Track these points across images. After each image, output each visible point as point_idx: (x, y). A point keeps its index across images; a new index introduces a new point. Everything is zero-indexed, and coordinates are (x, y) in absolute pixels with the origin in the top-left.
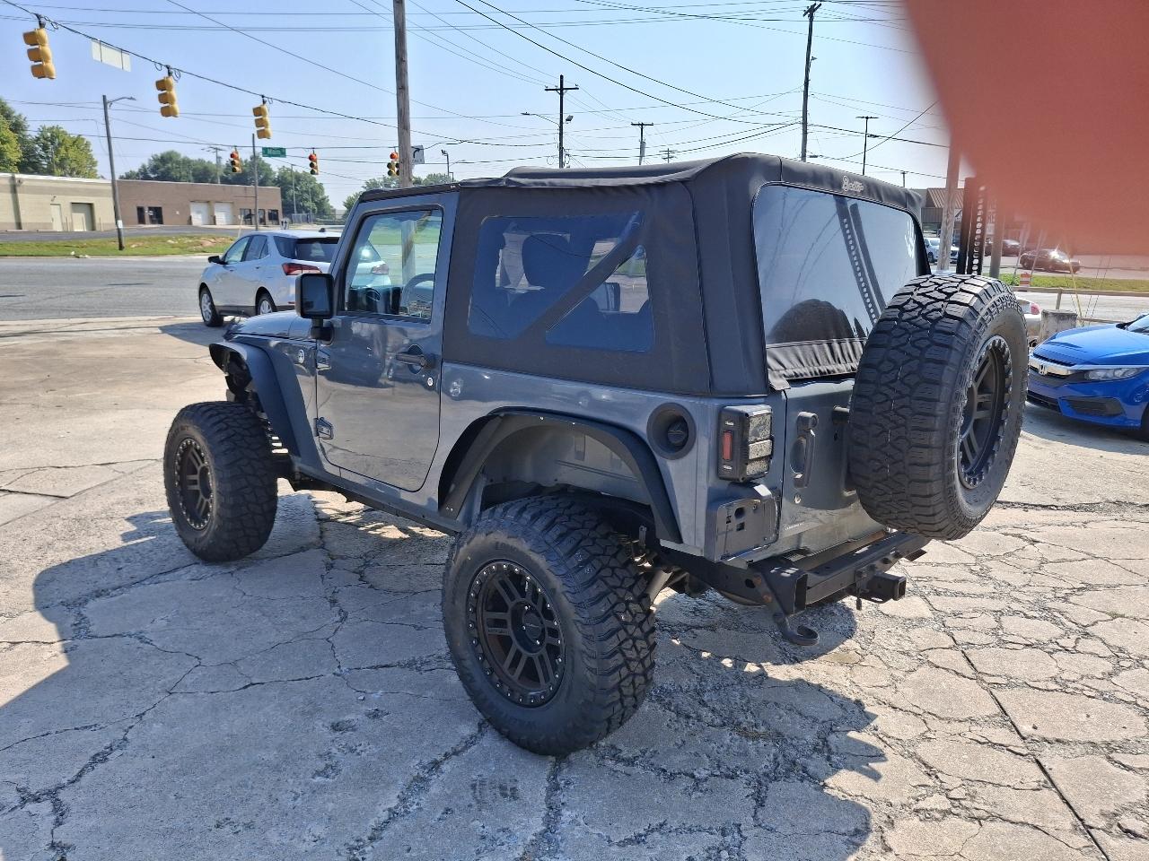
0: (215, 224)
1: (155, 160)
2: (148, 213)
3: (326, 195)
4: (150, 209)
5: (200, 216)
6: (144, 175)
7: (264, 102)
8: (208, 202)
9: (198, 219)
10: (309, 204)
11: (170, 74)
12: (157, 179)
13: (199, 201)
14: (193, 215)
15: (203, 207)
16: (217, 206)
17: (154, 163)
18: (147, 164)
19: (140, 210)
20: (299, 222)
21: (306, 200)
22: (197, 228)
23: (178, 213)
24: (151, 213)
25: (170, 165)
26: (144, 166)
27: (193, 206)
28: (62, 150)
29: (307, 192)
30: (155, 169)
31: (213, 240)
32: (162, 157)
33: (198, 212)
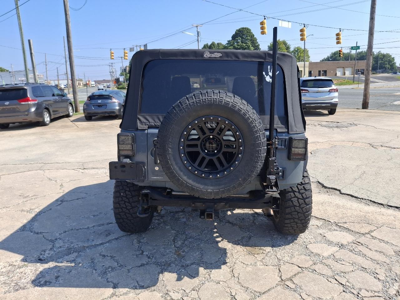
0: (345, 75)
1: (332, 54)
2: (322, 72)
3: (395, 61)
4: (323, 71)
5: (340, 73)
6: (328, 59)
7: (340, 31)
8: (343, 67)
9: (339, 74)
10: (388, 66)
11: (304, 26)
12: (332, 60)
13: (340, 67)
14: (337, 72)
15: (341, 69)
16: (346, 69)
17: (331, 55)
18: (329, 56)
19: (320, 72)
20: (379, 73)
21: (386, 64)
22: (339, 77)
23: (332, 72)
24: (323, 72)
25: (337, 55)
26: (328, 57)
27: (337, 69)
28: (300, 54)
29: (387, 61)
30: (331, 57)
31: (337, 81)
32: (335, 53)
33: (339, 71)
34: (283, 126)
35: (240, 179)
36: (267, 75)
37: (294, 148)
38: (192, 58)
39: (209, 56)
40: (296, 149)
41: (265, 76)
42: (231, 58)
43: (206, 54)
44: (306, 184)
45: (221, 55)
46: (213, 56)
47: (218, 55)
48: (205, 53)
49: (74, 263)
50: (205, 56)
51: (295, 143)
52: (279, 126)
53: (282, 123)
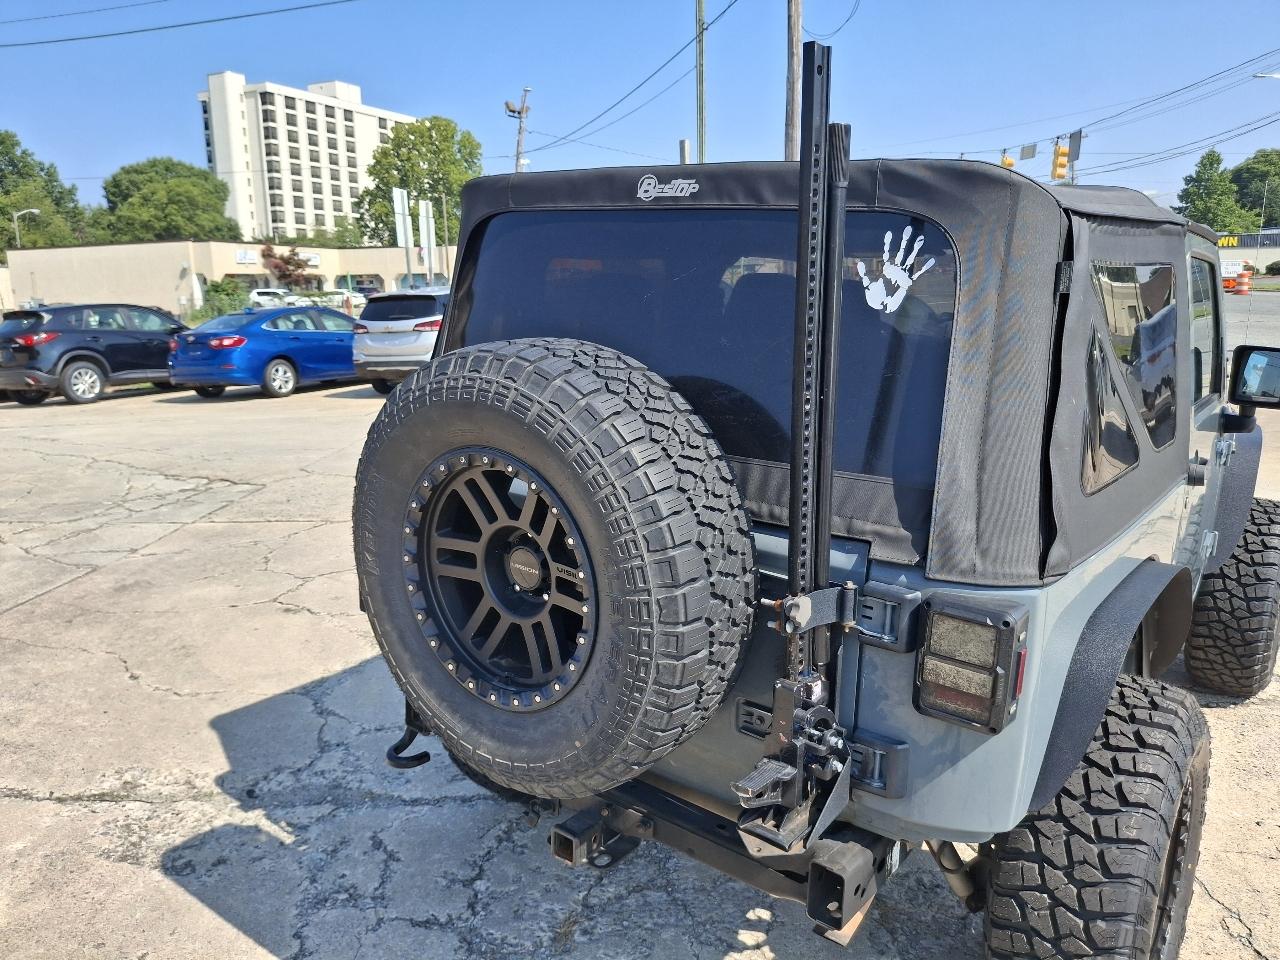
34: (903, 532)
35: (577, 744)
36: (874, 279)
37: (935, 655)
38: (599, 204)
39: (654, 193)
40: (946, 667)
41: (866, 282)
42: (732, 198)
43: (645, 187)
44: (1118, 841)
45: (697, 186)
46: (668, 191)
47: (684, 188)
48: (643, 182)
49: (297, 836)
50: (641, 194)
51: (943, 633)
52: (889, 530)
53: (905, 521)
